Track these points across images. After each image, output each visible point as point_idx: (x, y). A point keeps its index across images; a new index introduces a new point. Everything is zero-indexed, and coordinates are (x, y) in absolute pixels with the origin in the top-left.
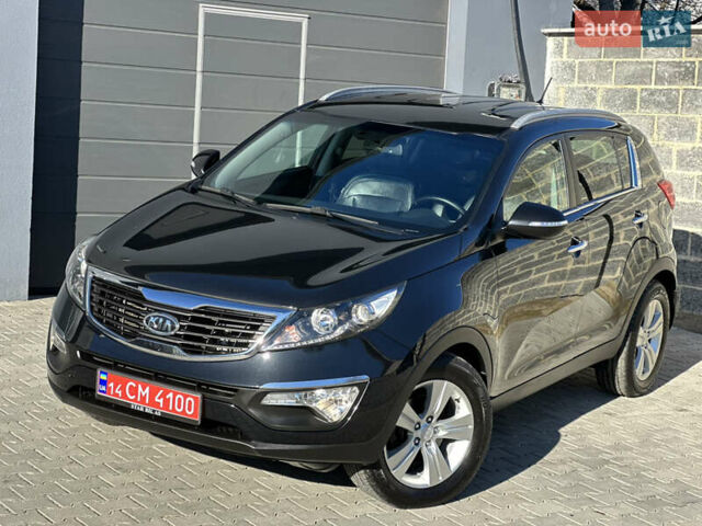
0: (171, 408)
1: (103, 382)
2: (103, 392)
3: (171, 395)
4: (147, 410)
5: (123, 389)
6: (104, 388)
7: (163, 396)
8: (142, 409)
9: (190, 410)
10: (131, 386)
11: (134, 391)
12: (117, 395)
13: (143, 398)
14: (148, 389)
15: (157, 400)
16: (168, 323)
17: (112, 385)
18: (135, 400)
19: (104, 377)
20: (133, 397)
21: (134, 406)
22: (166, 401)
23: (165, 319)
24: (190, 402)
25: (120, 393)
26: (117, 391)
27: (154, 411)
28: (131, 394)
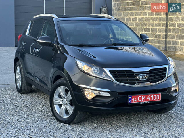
0: (152, 100)
1: (131, 99)
3: (152, 96)
5: (137, 99)
6: (131, 101)
7: (150, 97)
8: (144, 103)
9: (158, 98)
10: (140, 97)
11: (140, 98)
13: (144, 100)
14: (145, 96)
15: (148, 99)
16: (145, 76)
17: (133, 99)
18: (141, 101)
19: (130, 98)
21: (141, 103)
23: (144, 75)
24: (158, 96)
25: (136, 100)
26: (135, 100)
27: (147, 102)
28: (140, 100)
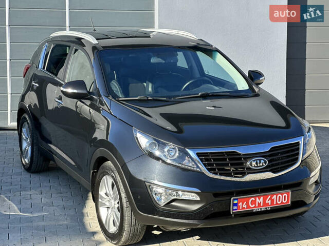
0: (275, 203)
1: (236, 204)
2: (236, 210)
3: (275, 196)
4: (262, 210)
5: (247, 204)
6: (236, 208)
7: (270, 199)
8: (260, 210)
9: (285, 200)
10: (253, 200)
11: (254, 202)
12: (244, 208)
13: (259, 204)
14: (262, 198)
15: (267, 202)
16: (262, 162)
17: (241, 204)
18: (255, 207)
19: (236, 202)
20: (254, 205)
21: (255, 210)
22: (272, 201)
23: (260, 160)
24: (285, 196)
25: (246, 206)
26: (244, 206)
27: (266, 208)
28: (252, 205)
